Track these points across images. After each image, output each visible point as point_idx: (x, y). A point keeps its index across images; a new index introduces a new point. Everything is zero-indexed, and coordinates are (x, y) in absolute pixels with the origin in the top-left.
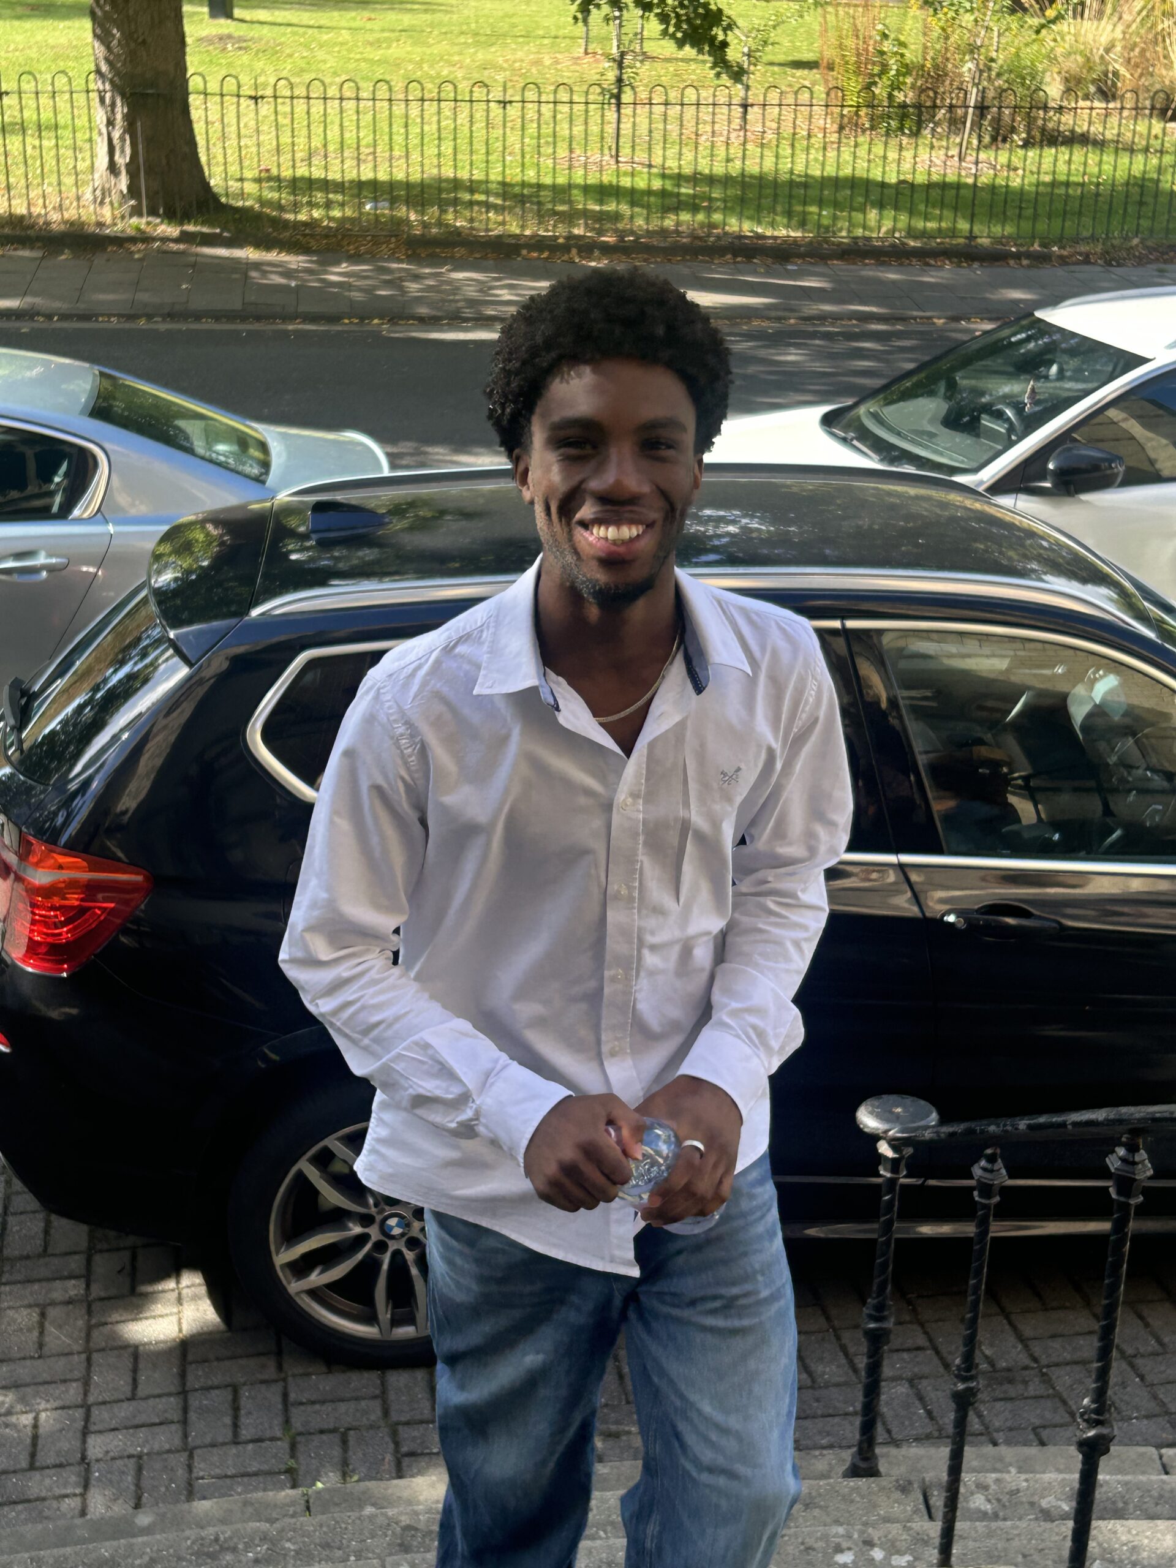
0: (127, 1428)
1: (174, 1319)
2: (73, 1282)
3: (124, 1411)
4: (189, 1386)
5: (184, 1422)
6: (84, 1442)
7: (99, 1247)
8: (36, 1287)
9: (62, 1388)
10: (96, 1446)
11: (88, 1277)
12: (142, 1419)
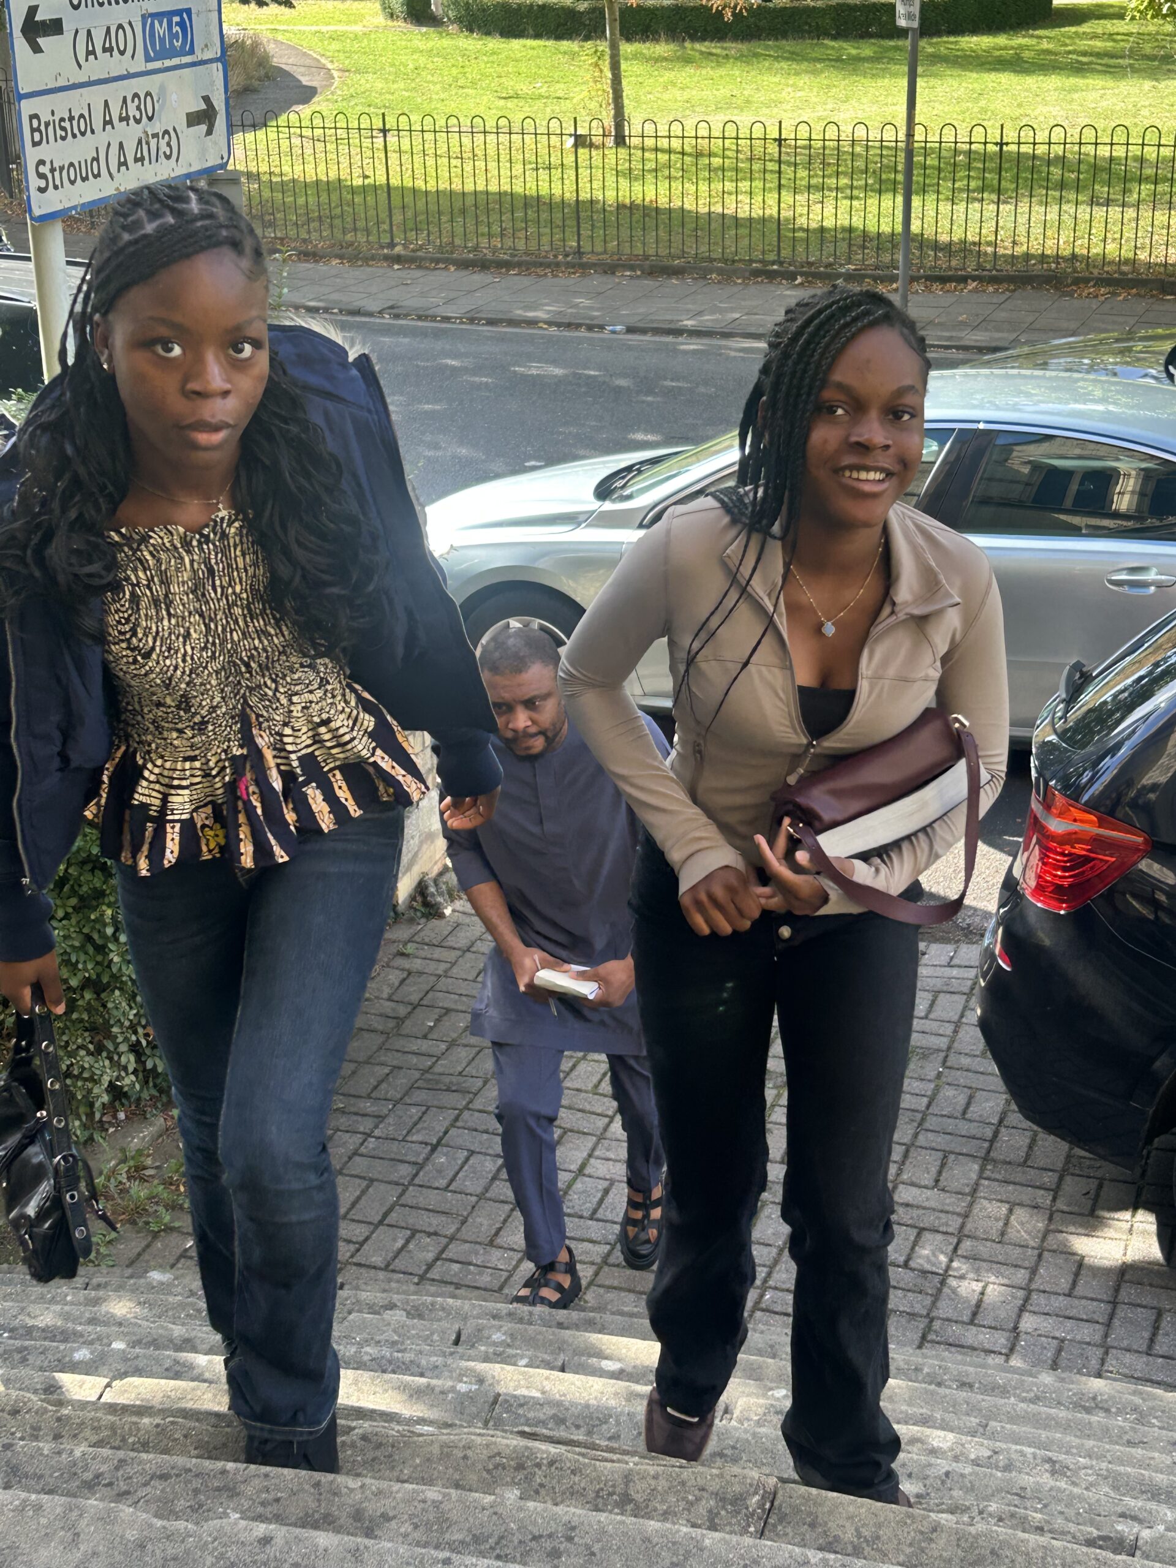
0: (1057, 1316)
1: (1123, 1244)
2: (1042, 1192)
3: (1059, 1302)
4: (1120, 1298)
5: (1108, 1325)
6: (1019, 1316)
7: (1071, 1170)
8: (1011, 1188)
9: (1012, 1270)
10: (1028, 1323)
11: (1056, 1192)
12: (1073, 1313)
